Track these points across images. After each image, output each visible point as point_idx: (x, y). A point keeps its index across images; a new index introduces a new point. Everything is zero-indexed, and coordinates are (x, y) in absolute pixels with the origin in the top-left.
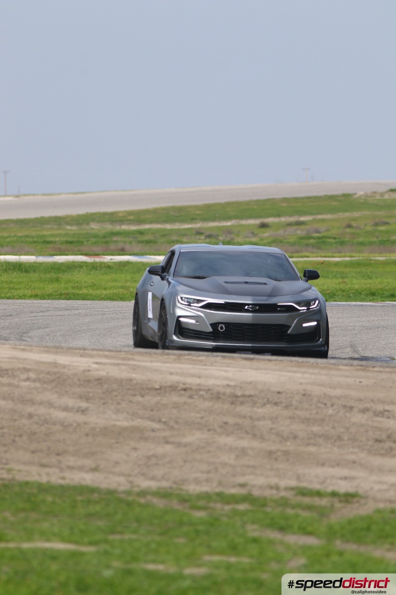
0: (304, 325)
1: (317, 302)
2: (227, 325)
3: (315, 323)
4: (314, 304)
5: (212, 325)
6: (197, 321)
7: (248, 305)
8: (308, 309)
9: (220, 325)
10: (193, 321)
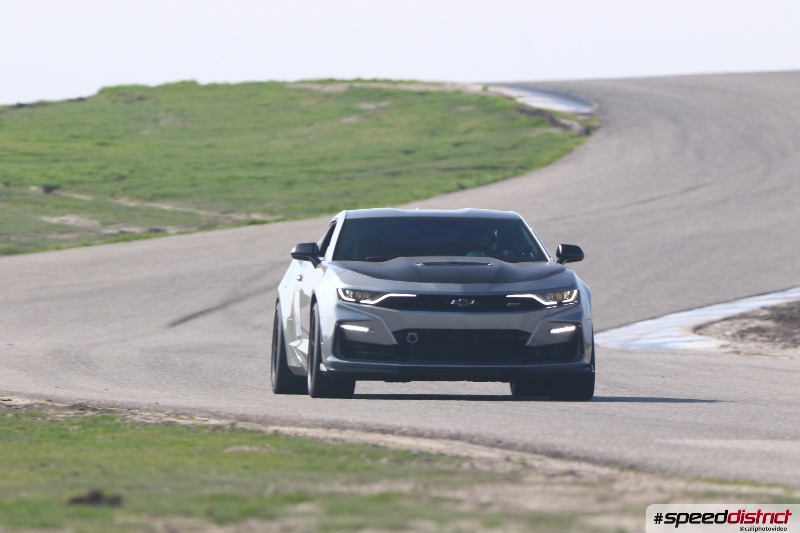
0: (553, 331)
1: (575, 292)
2: (422, 333)
3: (572, 328)
4: (570, 296)
5: (394, 333)
6: (371, 329)
7: (456, 297)
8: (560, 304)
9: (410, 334)
10: (365, 330)
